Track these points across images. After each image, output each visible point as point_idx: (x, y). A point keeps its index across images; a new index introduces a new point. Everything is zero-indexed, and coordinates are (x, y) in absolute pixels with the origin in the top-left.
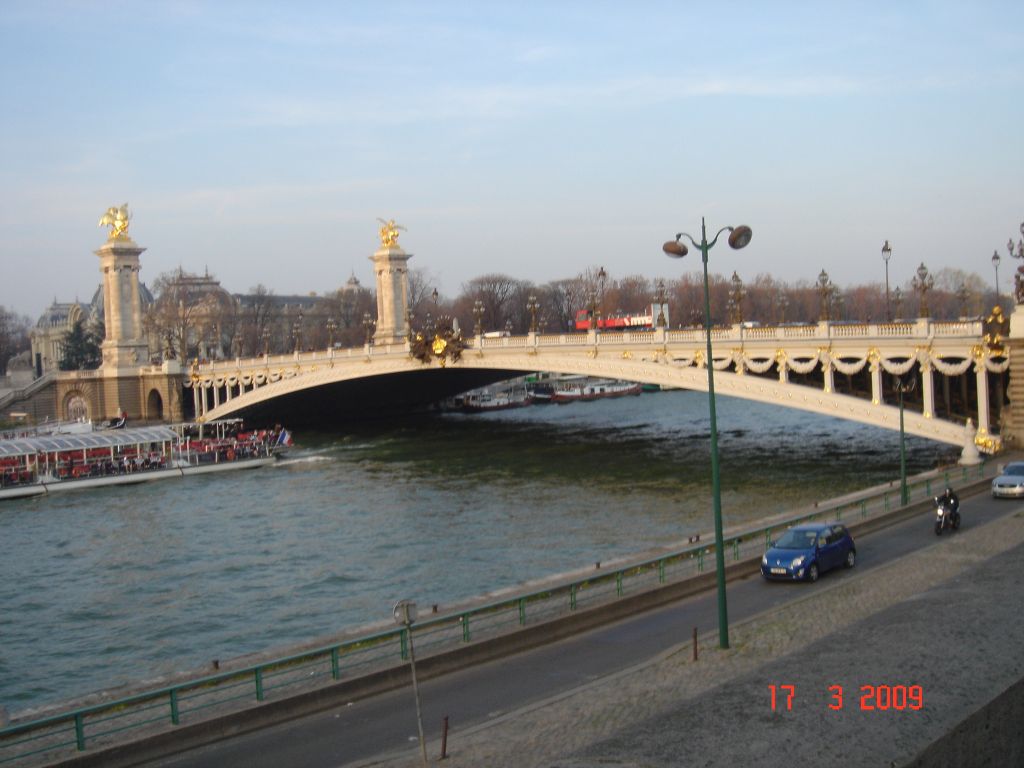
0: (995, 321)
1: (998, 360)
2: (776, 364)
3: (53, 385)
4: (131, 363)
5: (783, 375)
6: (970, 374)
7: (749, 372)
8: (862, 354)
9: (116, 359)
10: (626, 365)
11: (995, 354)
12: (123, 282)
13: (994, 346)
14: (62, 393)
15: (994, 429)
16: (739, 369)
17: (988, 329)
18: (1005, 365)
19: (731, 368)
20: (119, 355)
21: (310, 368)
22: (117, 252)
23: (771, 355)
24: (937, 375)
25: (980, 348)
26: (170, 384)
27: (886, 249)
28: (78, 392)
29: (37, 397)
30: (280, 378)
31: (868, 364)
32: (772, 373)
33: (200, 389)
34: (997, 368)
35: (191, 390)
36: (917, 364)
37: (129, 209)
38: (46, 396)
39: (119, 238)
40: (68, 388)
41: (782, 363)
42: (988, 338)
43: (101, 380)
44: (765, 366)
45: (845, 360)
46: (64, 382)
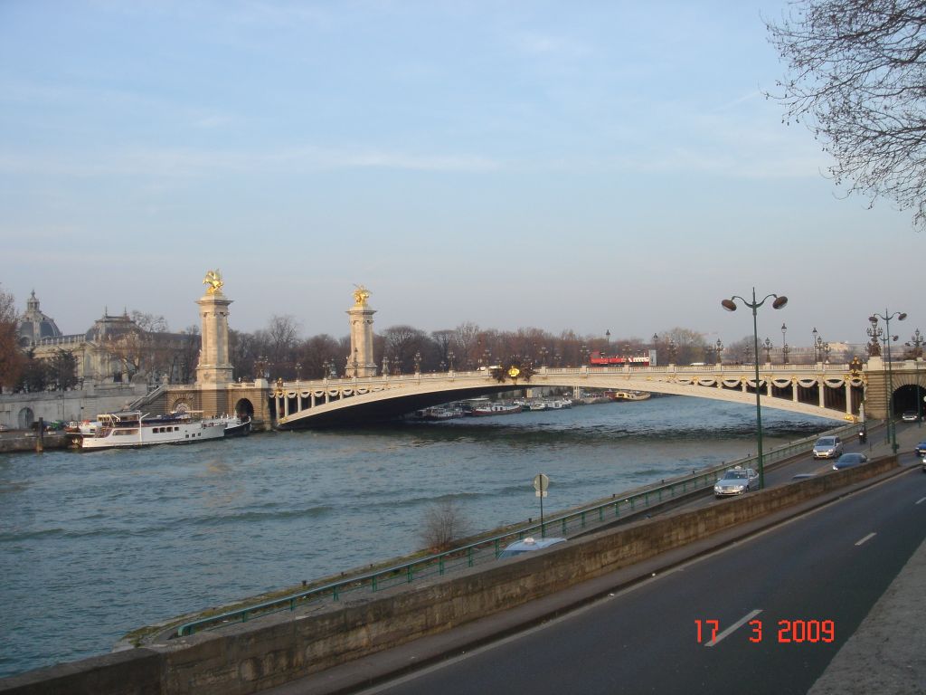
0: (856, 364)
1: (856, 381)
2: (741, 383)
3: (165, 394)
4: (224, 380)
5: (744, 388)
6: (843, 387)
7: (725, 387)
8: (789, 379)
9: (214, 377)
10: (648, 384)
11: (855, 378)
12: (219, 323)
13: (854, 375)
14: (172, 400)
15: (855, 411)
16: (720, 386)
17: (852, 367)
18: (860, 383)
19: (715, 385)
20: (217, 375)
21: (397, 386)
22: (218, 303)
23: (738, 379)
24: (826, 388)
25: (848, 375)
26: (263, 395)
27: (784, 327)
28: (184, 400)
29: (156, 403)
30: (368, 392)
31: (791, 383)
32: (739, 388)
33: (282, 401)
34: (856, 385)
35: (274, 399)
36: (817, 383)
37: (220, 272)
38: (160, 402)
39: (217, 293)
40: (178, 397)
41: (744, 382)
42: (852, 371)
43: (200, 391)
44: (735, 384)
45: (779, 381)
46: (174, 393)
